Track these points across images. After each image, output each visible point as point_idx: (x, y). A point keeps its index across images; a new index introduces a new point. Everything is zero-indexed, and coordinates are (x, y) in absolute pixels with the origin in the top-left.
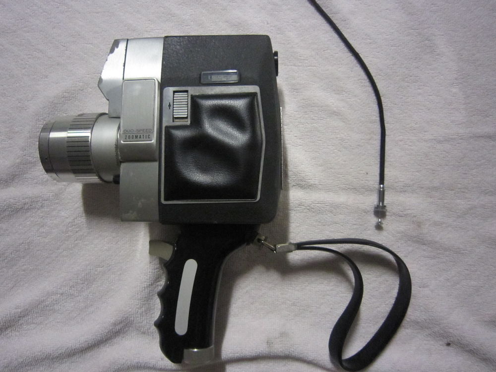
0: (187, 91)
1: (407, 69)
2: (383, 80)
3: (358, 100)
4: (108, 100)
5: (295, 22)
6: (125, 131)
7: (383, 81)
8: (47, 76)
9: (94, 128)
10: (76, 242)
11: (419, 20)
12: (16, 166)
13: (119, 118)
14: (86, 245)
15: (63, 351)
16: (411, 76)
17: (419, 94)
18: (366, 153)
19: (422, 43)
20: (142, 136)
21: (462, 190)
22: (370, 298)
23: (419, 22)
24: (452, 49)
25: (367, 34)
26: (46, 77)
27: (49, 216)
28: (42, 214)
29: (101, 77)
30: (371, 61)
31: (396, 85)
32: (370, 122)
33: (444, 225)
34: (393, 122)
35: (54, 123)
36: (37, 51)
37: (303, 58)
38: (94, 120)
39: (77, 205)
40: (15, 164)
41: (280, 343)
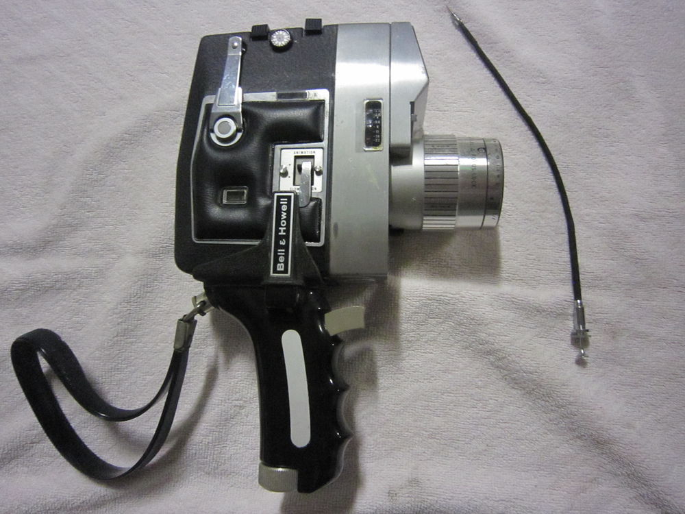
1: (594, 118)
2: (561, 132)
3: (527, 158)
5: (440, 54)
7: (562, 134)
10: (116, 339)
11: (610, 56)
12: (51, 229)
14: (132, 343)
15: (88, 498)
16: (600, 129)
17: (613, 153)
18: (538, 231)
19: (616, 85)
21: (679, 289)
22: (544, 433)
23: (610, 57)
24: (658, 95)
25: (539, 70)
26: (104, 114)
27: (87, 299)
28: (78, 297)
30: (544, 106)
31: (579, 140)
32: (544, 188)
33: (652, 338)
34: (576, 190)
36: (96, 81)
37: (449, 101)
39: (123, 285)
40: (49, 226)
41: (407, 495)
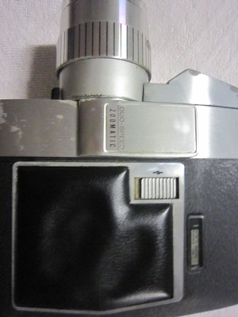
0: (177, 197)
4: (168, 83)
6: (121, 109)
8: (195, 7)
9: (128, 63)
13: (143, 101)
20: (113, 135)
29: (200, 73)
35: (139, 7)
38: (140, 63)
